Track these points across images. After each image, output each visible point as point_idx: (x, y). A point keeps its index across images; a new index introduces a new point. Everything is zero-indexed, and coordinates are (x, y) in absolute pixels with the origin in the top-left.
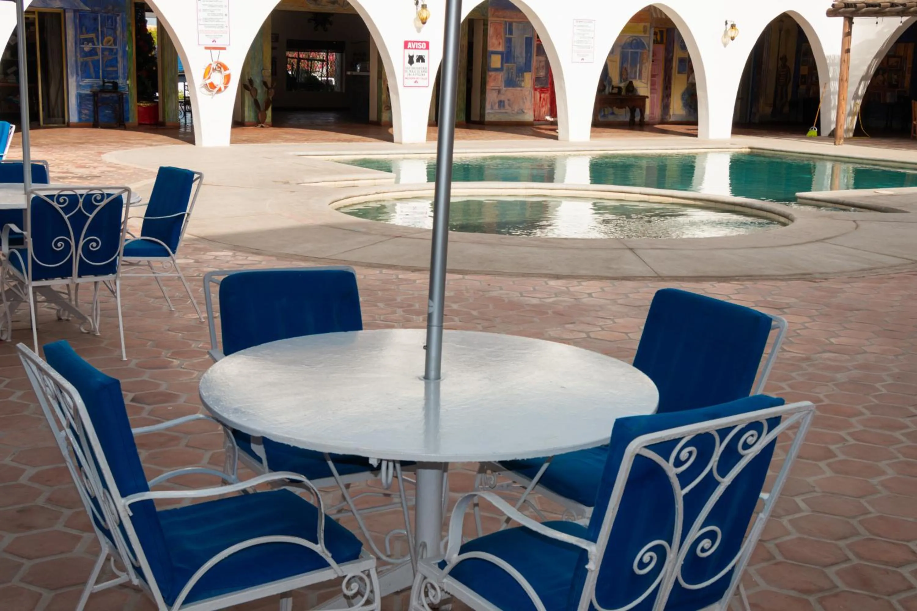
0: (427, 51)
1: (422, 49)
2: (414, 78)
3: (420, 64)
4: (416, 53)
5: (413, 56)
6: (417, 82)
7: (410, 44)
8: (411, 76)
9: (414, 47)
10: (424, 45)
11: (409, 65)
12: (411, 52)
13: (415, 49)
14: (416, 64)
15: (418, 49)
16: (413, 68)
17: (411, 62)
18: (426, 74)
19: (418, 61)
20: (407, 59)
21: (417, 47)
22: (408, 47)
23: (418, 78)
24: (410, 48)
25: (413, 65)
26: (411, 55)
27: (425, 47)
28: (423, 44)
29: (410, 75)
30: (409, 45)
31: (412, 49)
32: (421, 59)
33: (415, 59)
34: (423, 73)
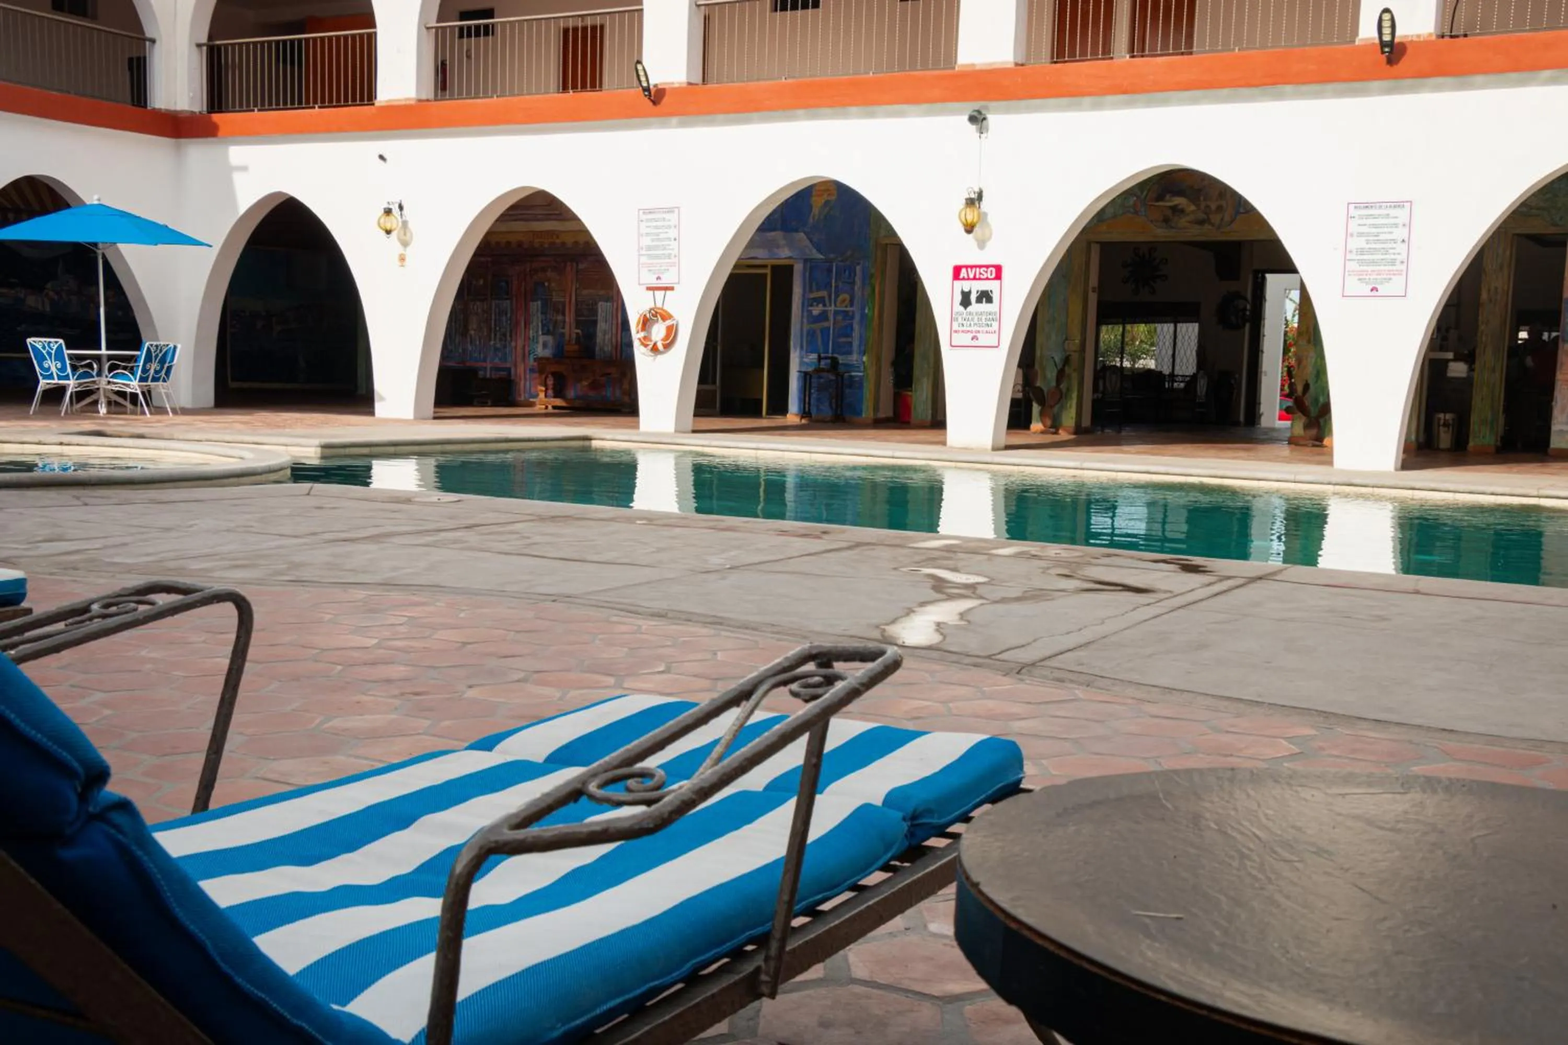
0: (997, 282)
1: (987, 279)
2: (971, 332)
3: (984, 307)
4: (975, 287)
5: (970, 292)
6: (977, 339)
7: (964, 270)
8: (965, 328)
9: (971, 276)
10: (991, 271)
11: (961, 308)
12: (966, 286)
13: (975, 278)
14: (975, 307)
15: (980, 279)
16: (970, 313)
17: (966, 301)
18: (995, 325)
19: (979, 300)
20: (958, 298)
21: (977, 277)
22: (961, 276)
23: (979, 332)
24: (964, 279)
25: (969, 309)
26: (966, 290)
27: (994, 275)
28: (990, 269)
29: (963, 325)
30: (963, 273)
31: (969, 279)
32: (985, 297)
33: (973, 297)
34: (989, 323)
